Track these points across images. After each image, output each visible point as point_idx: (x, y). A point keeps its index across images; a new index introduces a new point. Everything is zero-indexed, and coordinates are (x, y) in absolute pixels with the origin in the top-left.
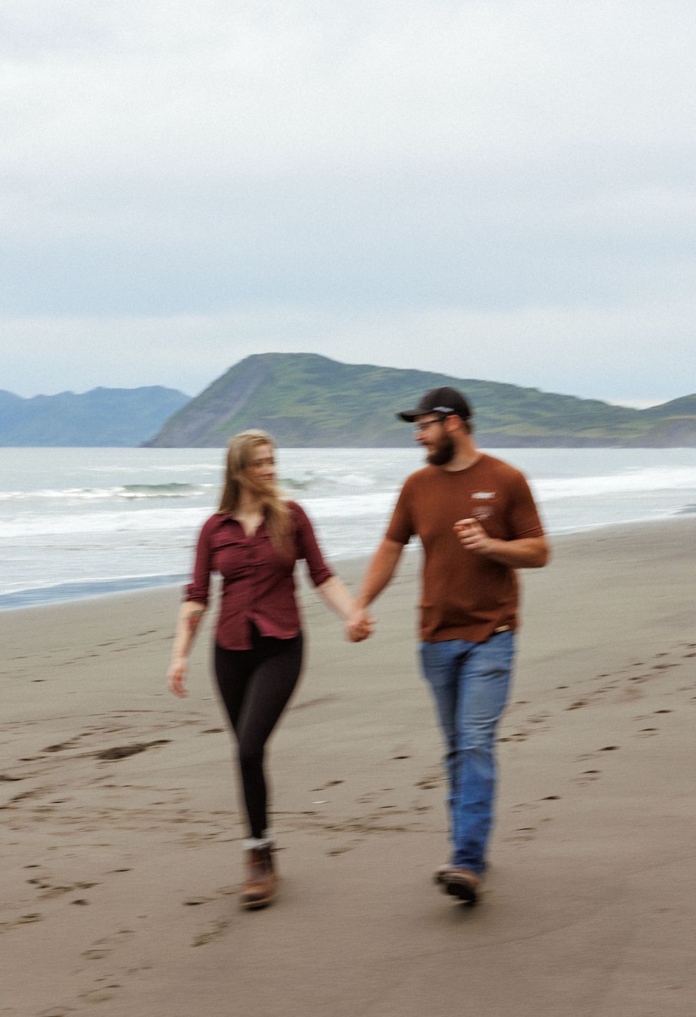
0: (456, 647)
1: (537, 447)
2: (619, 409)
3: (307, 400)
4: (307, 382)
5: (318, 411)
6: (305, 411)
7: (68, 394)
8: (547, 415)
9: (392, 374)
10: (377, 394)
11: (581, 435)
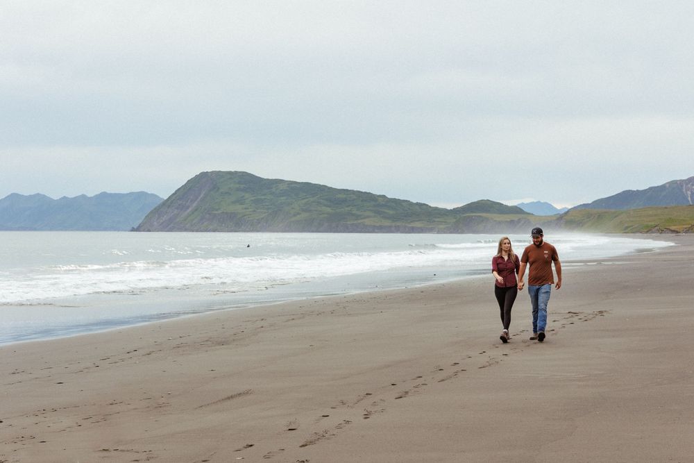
0: (537, 287)
1: (384, 233)
2: (436, 209)
3: (240, 201)
4: (238, 189)
5: (245, 209)
6: (238, 208)
7: (83, 196)
8: (391, 212)
9: (293, 185)
10: (285, 198)
11: (412, 225)
